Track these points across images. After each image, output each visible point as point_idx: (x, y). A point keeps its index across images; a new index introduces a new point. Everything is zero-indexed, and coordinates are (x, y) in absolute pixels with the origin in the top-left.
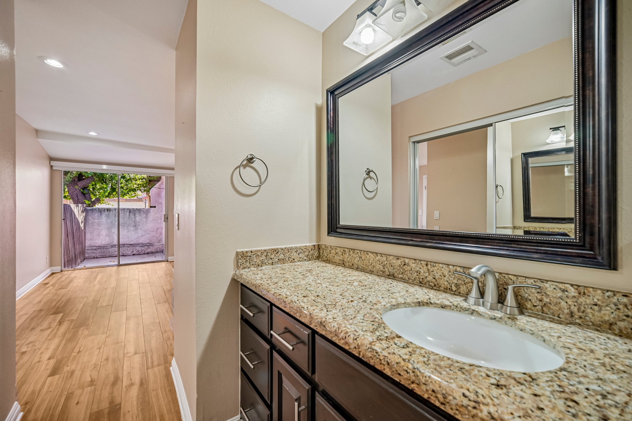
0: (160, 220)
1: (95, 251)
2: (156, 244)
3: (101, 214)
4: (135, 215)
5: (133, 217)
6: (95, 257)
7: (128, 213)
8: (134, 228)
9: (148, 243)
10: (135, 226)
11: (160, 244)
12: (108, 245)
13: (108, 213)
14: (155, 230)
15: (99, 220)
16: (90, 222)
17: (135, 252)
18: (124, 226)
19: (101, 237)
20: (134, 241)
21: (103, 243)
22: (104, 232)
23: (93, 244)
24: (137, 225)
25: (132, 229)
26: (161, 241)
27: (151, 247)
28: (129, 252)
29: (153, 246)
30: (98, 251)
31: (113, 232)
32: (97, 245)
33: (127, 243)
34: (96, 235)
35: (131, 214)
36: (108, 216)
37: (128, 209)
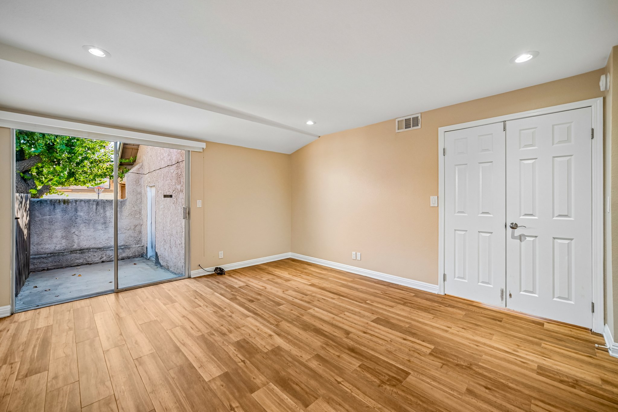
0: (138, 214)
1: (45, 261)
2: (134, 246)
3: (55, 207)
4: (104, 209)
5: (102, 211)
6: (46, 269)
7: (95, 206)
8: (103, 226)
9: (123, 246)
10: (105, 223)
11: (139, 245)
12: (65, 250)
13: (65, 206)
14: (133, 227)
15: (52, 216)
16: (37, 219)
17: (104, 259)
18: (89, 224)
19: (55, 240)
20: (103, 243)
21: (57, 248)
22: (59, 233)
23: (42, 250)
24: (108, 222)
25: (100, 227)
26: (140, 242)
27: (127, 250)
28: (97, 259)
29: (129, 248)
30: (50, 259)
31: (72, 232)
32: (48, 251)
33: (93, 246)
34: (46, 238)
35: (99, 208)
36: (65, 211)
37: (94, 201)
